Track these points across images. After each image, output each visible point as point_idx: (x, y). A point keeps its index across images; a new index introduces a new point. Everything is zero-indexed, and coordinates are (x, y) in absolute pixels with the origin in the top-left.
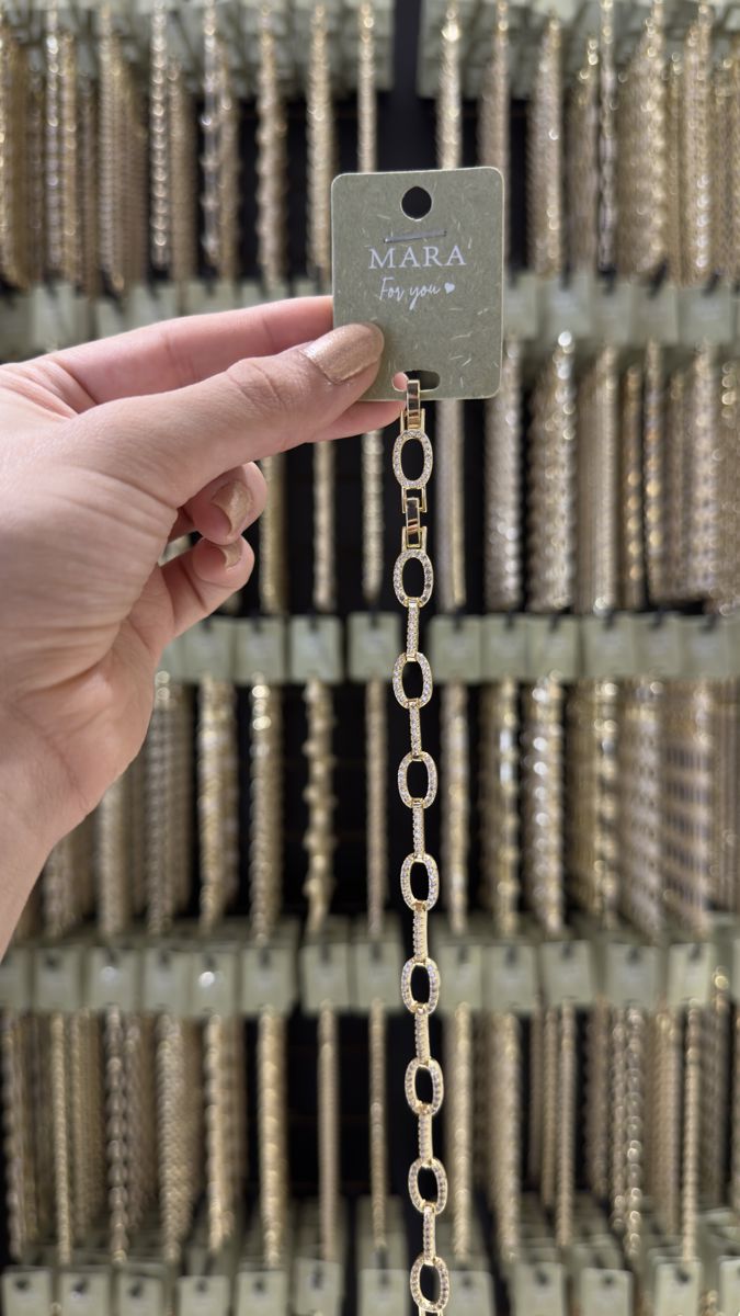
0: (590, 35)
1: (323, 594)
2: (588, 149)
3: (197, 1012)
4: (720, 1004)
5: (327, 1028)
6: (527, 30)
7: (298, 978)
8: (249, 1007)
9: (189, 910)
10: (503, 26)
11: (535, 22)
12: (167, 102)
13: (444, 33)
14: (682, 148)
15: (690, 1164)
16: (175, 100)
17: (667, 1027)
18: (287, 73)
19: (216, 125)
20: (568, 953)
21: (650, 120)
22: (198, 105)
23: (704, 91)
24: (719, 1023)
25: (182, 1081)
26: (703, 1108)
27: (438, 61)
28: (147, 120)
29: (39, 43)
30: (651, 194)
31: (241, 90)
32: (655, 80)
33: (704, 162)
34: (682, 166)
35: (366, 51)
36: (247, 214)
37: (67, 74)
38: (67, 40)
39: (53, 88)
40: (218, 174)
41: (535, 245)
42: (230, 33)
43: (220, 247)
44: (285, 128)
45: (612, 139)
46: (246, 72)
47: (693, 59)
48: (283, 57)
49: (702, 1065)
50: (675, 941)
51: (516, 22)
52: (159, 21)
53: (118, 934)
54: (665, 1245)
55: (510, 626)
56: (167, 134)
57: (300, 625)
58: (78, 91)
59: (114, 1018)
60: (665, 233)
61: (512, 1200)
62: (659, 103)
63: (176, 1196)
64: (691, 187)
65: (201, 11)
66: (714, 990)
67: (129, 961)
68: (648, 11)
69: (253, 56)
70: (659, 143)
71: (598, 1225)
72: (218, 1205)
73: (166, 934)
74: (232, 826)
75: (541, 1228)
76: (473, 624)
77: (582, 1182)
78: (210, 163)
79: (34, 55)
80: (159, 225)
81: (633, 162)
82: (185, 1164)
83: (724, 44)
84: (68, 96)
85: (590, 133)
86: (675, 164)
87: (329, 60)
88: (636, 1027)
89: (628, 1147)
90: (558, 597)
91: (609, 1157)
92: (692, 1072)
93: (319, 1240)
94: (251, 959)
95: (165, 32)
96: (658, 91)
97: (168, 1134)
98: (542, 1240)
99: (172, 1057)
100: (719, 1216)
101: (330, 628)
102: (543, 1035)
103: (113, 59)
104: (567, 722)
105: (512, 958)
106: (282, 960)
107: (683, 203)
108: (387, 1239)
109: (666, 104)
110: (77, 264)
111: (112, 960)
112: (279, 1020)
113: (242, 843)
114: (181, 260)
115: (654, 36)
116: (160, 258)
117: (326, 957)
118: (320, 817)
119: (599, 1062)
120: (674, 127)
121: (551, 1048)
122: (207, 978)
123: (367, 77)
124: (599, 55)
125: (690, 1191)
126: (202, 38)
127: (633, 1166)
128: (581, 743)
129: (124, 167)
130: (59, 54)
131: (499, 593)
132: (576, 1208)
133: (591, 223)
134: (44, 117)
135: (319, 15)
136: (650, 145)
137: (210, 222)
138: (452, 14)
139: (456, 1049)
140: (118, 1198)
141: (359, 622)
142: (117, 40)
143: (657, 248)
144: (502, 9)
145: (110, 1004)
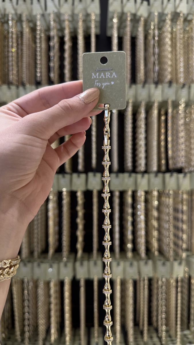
0: (151, 21)
1: (80, 167)
2: (151, 50)
3: (47, 279)
4: (187, 276)
5: (82, 283)
6: (135, 19)
7: (74, 269)
8: (61, 278)
9: (45, 251)
10: (129, 19)
11: (137, 18)
12: (41, 37)
13: (113, 20)
14: (176, 50)
15: (179, 319)
16: (42, 37)
17: (173, 282)
18: (72, 30)
19: (53, 44)
20: (146, 263)
21: (167, 43)
22: (49, 39)
23: (182, 36)
24: (186, 281)
25: (44, 297)
26: (182, 303)
27: (112, 27)
28: (35, 43)
29: (7, 22)
30: (167, 63)
31: (60, 34)
32: (169, 33)
33: (182, 54)
34: (176, 55)
35: (93, 25)
36: (62, 67)
37: (14, 30)
38: (14, 22)
39: (10, 35)
40: (54, 56)
41: (137, 75)
42: (57, 20)
43: (54, 76)
44: (72, 44)
45: (158, 49)
46: (61, 30)
47: (179, 27)
48: (71, 26)
49: (182, 292)
50: (175, 260)
51: (133, 18)
52: (39, 17)
53: (26, 258)
54: (172, 341)
55: (130, 176)
56: (40, 47)
57: (75, 175)
58: (17, 35)
59: (26, 280)
60: (171, 73)
61: (132, 329)
62: (170, 39)
63: (42, 328)
64: (178, 61)
65: (49, 14)
66: (185, 272)
67: (29, 265)
68: (167, 15)
69: (63, 26)
70: (170, 49)
71: (154, 335)
72: (53, 331)
73: (39, 257)
74: (57, 228)
75: (139, 336)
76: (121, 175)
77: (150, 323)
78: (52, 54)
79: (6, 25)
80: (38, 70)
81: (163, 54)
82: (44, 319)
83: (187, 23)
84: (14, 36)
85: (152, 46)
86: (174, 54)
87: (83, 27)
88: (164, 283)
89: (162, 315)
90: (142, 168)
91: (157, 316)
92: (179, 295)
93: (80, 340)
94: (62, 265)
95: (40, 20)
96: (169, 36)
97: (40, 311)
98: (139, 339)
99: (41, 291)
100: (187, 332)
101: (83, 176)
102: (140, 284)
103: (26, 27)
104: (146, 201)
105: (131, 265)
106: (70, 265)
107: (176, 65)
108: (98, 340)
109: (172, 39)
110: (17, 80)
111: (25, 265)
112: (70, 281)
113: (60, 233)
114: (44, 79)
115: (168, 22)
116: (38, 79)
117: (82, 264)
118: (80, 227)
119: (155, 291)
120: (174, 45)
121: (142, 288)
122: (50, 270)
123: (93, 32)
124: (154, 26)
125: (179, 326)
126: (50, 21)
127: (164, 320)
128: (150, 206)
129: (29, 55)
130: (12, 26)
131: (127, 167)
132: (149, 330)
133: (152, 69)
134: (8, 42)
135: (81, 15)
136: (167, 50)
137: (52, 69)
138: (115, 15)
139: (117, 289)
140: (26, 329)
141: (91, 175)
142: (28, 22)
143: (169, 77)
144: (129, 14)
145: (24, 277)
